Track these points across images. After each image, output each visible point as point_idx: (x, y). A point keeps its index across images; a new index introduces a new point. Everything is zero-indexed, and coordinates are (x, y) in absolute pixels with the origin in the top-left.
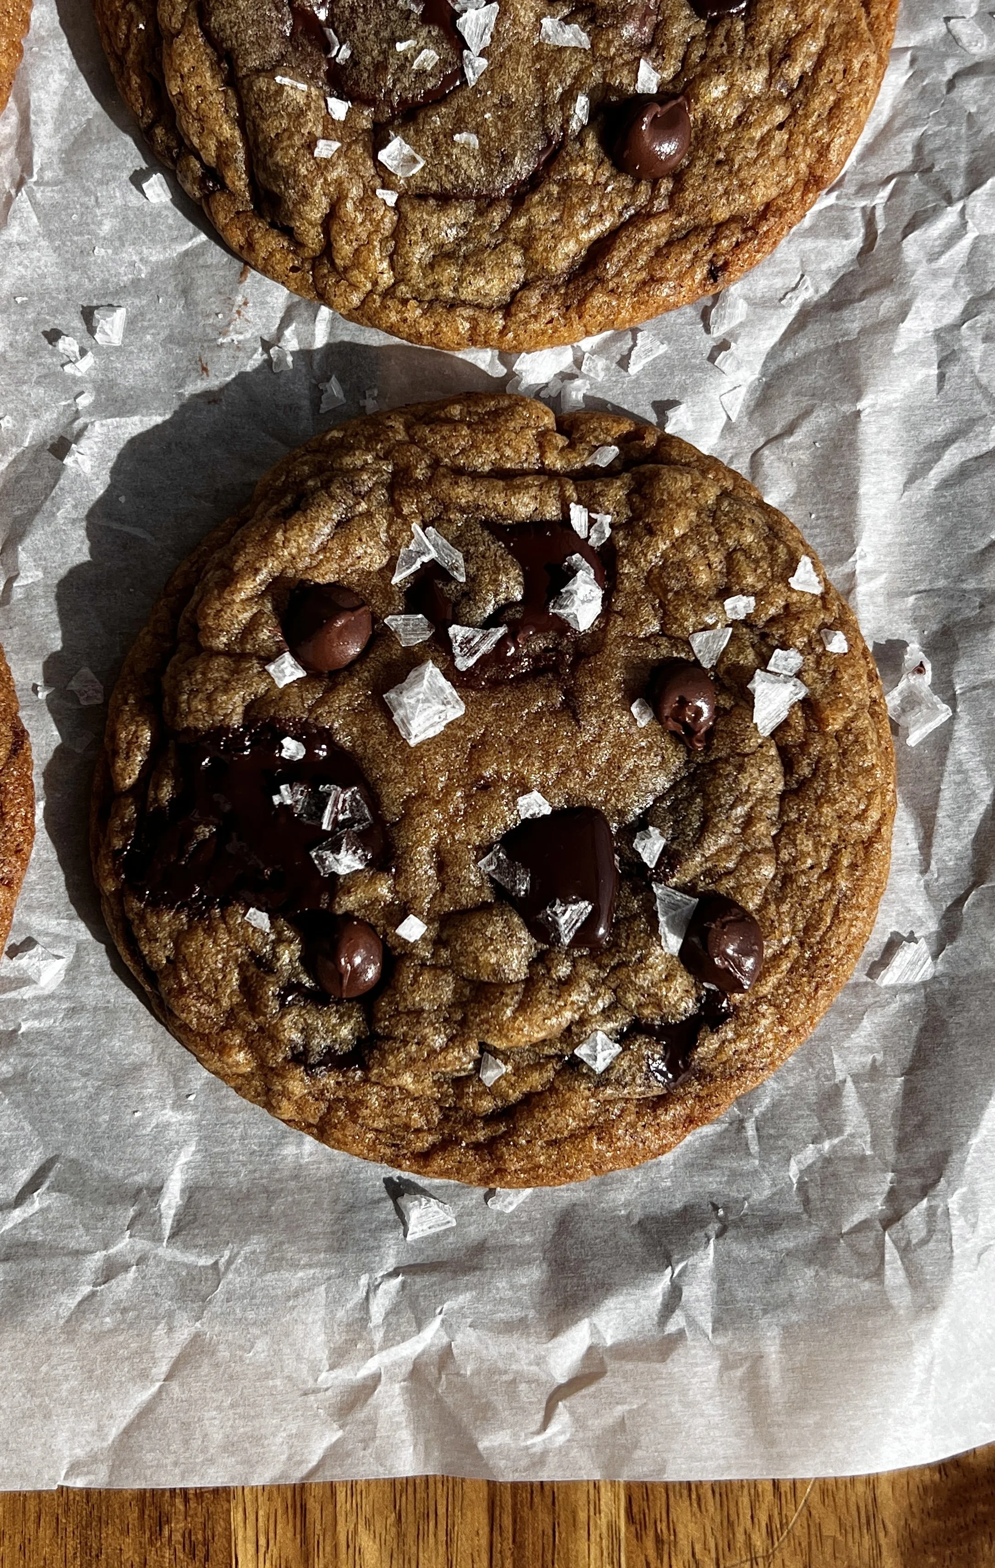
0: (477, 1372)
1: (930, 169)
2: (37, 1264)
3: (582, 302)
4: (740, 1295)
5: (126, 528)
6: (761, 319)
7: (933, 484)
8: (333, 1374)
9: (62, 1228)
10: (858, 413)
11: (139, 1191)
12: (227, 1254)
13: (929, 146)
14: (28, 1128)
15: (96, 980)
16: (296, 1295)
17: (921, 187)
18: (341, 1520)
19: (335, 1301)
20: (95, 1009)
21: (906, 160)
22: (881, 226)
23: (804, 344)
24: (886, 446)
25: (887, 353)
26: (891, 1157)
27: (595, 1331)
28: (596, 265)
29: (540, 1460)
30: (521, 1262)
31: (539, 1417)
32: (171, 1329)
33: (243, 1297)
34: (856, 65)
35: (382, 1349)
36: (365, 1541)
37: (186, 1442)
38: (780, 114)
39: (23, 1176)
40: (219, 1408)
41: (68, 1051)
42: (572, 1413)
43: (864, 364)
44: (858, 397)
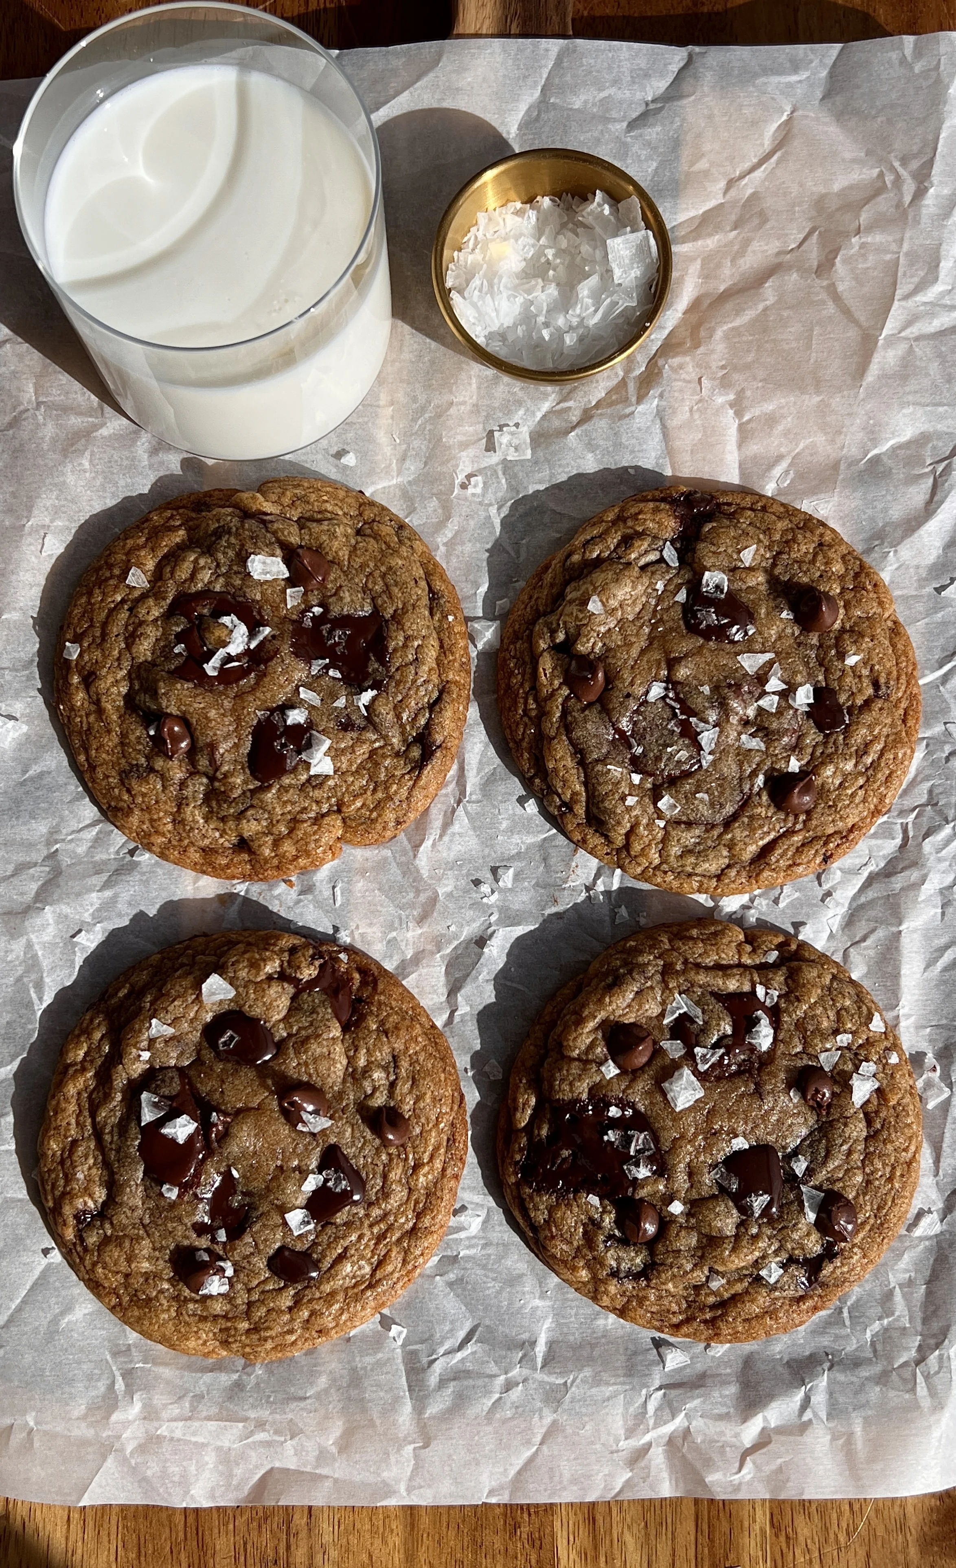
0: (703, 1442)
1: (936, 804)
2: (471, 1382)
3: (758, 875)
4: (841, 1400)
5: (514, 985)
6: (849, 880)
7: (939, 969)
8: (629, 1441)
9: (483, 1363)
10: (900, 932)
11: (524, 1343)
12: (571, 1377)
13: (936, 791)
14: (464, 1308)
15: (497, 1228)
16: (608, 1399)
17: (932, 814)
18: (614, 1525)
19: (628, 1404)
20: (498, 1244)
21: (924, 799)
22: (911, 834)
23: (871, 894)
24: (915, 949)
25: (915, 901)
26: (919, 1328)
27: (765, 1419)
28: (765, 857)
29: (737, 1488)
30: (725, 1383)
31: (737, 1465)
32: (541, 1418)
33: (579, 1401)
34: (900, 755)
35: (653, 1428)
36: (628, 1538)
37: (551, 1478)
38: (861, 781)
39: (462, 1334)
40: (568, 1460)
41: (484, 1267)
42: (754, 1463)
43: (903, 906)
44: (900, 924)
